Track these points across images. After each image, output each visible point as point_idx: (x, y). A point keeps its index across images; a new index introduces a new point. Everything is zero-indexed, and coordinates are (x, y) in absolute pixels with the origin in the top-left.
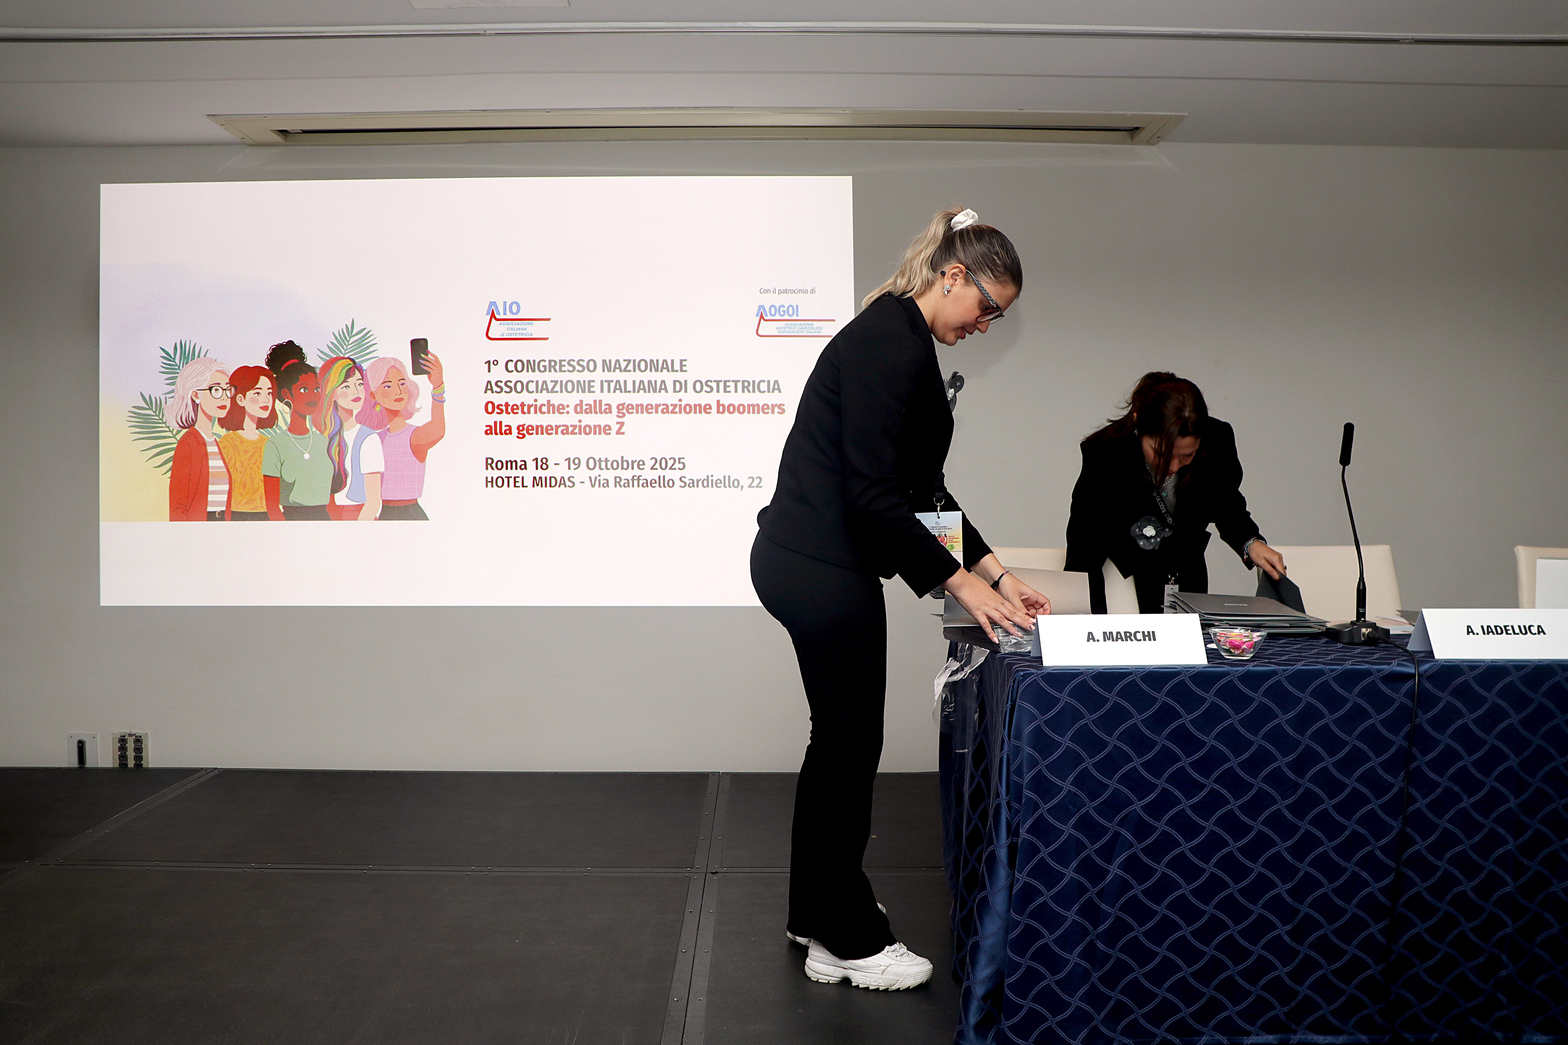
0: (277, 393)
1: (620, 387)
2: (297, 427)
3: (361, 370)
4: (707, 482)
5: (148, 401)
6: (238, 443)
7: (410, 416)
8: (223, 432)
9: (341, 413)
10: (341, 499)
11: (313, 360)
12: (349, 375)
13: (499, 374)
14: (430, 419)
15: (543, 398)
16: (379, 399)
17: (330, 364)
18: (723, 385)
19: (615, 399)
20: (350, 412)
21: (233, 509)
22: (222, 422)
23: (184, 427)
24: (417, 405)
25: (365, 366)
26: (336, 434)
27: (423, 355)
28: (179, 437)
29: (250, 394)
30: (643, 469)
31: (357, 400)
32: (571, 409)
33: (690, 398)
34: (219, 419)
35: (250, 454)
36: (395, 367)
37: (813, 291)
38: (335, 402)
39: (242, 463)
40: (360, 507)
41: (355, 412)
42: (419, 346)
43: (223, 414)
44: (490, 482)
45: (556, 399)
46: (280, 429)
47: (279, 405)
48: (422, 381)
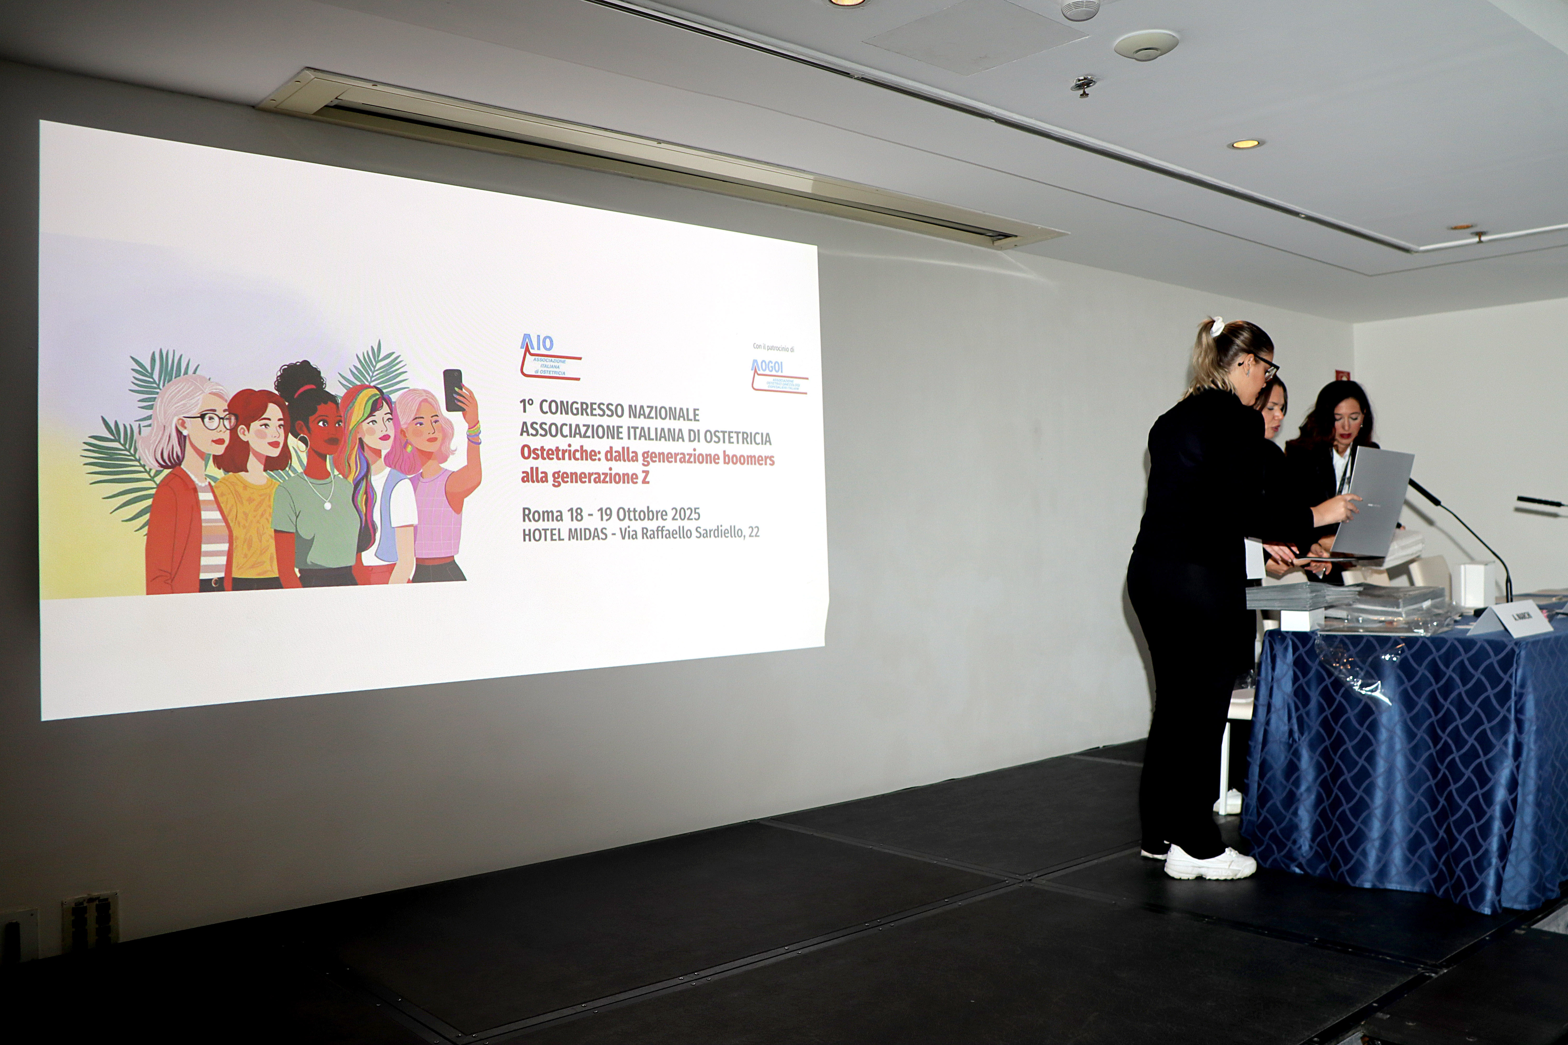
0: (291, 426)
1: (644, 434)
2: (315, 470)
3: (389, 403)
4: (719, 532)
5: (114, 431)
6: (240, 489)
7: (445, 459)
8: (220, 474)
9: (367, 454)
10: (369, 558)
11: (334, 387)
12: (375, 407)
13: (534, 415)
14: (466, 464)
15: (576, 443)
16: (410, 437)
17: (353, 393)
18: (727, 436)
19: (640, 446)
20: (378, 452)
21: (236, 574)
22: (219, 461)
23: (166, 467)
24: (452, 447)
25: (394, 397)
26: (362, 479)
27: (457, 389)
28: (158, 479)
29: (255, 425)
30: (666, 519)
31: (385, 438)
32: (602, 456)
33: (703, 448)
34: (215, 457)
35: (255, 503)
36: (427, 399)
37: (792, 350)
38: (360, 439)
39: (246, 515)
40: (391, 568)
41: (384, 453)
42: (453, 379)
43: (220, 450)
44: (528, 535)
45: (590, 444)
46: (295, 471)
47: (292, 442)
48: (456, 418)
